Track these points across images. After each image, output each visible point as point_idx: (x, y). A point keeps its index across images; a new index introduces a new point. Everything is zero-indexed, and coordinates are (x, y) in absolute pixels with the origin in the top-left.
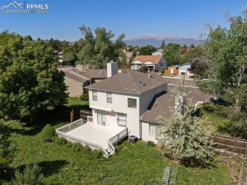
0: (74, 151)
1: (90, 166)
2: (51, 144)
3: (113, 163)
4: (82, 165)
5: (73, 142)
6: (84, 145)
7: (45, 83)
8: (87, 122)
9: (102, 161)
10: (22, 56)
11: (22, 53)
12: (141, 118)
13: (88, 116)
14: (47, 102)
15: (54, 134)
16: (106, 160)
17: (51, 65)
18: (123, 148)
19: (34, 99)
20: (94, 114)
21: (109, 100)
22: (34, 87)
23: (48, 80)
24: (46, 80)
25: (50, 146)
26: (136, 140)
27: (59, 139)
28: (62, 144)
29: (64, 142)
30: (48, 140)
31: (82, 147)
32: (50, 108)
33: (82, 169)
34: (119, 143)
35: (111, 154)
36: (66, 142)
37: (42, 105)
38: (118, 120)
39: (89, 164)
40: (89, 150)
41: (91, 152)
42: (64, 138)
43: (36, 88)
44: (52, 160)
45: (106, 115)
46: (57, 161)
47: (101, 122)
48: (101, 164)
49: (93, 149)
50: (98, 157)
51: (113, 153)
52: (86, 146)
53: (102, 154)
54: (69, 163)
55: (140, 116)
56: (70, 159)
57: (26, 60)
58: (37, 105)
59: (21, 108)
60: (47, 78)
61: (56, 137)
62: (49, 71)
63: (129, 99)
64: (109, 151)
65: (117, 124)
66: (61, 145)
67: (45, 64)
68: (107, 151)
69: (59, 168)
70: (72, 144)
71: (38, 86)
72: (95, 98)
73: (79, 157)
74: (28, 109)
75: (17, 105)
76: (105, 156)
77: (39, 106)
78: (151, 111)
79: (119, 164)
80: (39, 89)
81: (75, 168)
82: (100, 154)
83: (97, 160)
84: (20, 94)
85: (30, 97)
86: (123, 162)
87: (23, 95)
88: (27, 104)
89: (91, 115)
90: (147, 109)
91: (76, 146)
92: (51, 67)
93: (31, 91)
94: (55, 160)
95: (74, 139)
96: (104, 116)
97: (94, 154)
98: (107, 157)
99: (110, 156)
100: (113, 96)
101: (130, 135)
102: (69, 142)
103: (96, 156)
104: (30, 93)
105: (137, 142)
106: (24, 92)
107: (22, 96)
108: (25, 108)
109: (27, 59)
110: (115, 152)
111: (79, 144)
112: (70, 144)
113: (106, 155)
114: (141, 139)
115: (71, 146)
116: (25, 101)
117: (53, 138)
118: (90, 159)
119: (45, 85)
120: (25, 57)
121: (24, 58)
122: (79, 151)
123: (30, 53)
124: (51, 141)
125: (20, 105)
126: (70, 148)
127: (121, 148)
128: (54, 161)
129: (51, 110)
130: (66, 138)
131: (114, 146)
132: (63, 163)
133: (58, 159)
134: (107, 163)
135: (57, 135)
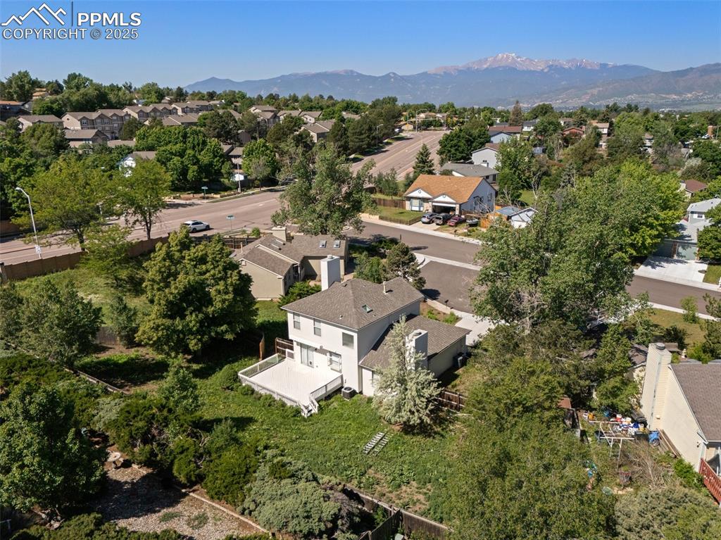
0: (264, 406)
1: (283, 426)
2: (232, 393)
3: (312, 424)
4: (273, 424)
5: (263, 392)
6: (277, 398)
7: (224, 301)
8: (286, 359)
9: (299, 421)
10: (191, 260)
11: (189, 255)
12: (360, 363)
13: (287, 350)
14: (224, 328)
15: (236, 379)
16: (304, 420)
17: (231, 274)
18: (332, 405)
19: (206, 324)
20: (297, 348)
21: (317, 332)
22: (207, 307)
23: (227, 297)
24: (223, 297)
25: (231, 397)
26: (353, 393)
27: (244, 388)
28: (247, 394)
29: (250, 392)
30: (228, 388)
31: (274, 401)
32: (229, 337)
33: (272, 428)
34: (328, 397)
35: (313, 412)
36: (253, 391)
37: (217, 333)
38: (331, 361)
39: (281, 424)
40: (284, 405)
41: (286, 408)
42: (250, 387)
43: (210, 309)
44: (236, 416)
45: (314, 352)
46: (242, 417)
47: (306, 362)
48: (296, 425)
49: (289, 404)
50: (295, 416)
51: (315, 411)
52: (280, 399)
53: (300, 412)
54: (256, 421)
55: (359, 361)
56: (257, 416)
57: (195, 266)
58: (210, 332)
59: (189, 339)
60: (226, 293)
61: (239, 384)
62: (229, 282)
63: (343, 333)
64: (310, 408)
65: (330, 368)
66: (246, 396)
67: (223, 273)
68: (307, 408)
69: (246, 426)
70: (261, 396)
71: (212, 305)
72: (297, 326)
73: (269, 415)
74: (199, 340)
75: (185, 335)
76: (303, 414)
77: (213, 334)
78: (376, 352)
79: (320, 426)
80: (213, 311)
81: (263, 427)
82: (298, 412)
83: (292, 419)
84: (188, 318)
85: (201, 322)
86: (326, 423)
87: (192, 319)
88: (198, 332)
89: (292, 348)
90: (372, 349)
91: (266, 399)
92: (231, 277)
93: (203, 313)
94: (240, 416)
95: (264, 388)
96: (310, 352)
97: (289, 411)
98: (306, 416)
99: (311, 415)
100: (323, 326)
101: (346, 385)
102: (257, 393)
103: (292, 415)
104: (200, 316)
105: (355, 398)
106: (194, 316)
107: (191, 321)
108: (194, 339)
109: (196, 264)
110: (319, 410)
111: (271, 397)
112: (259, 396)
113: (305, 414)
114: (361, 393)
115: (259, 399)
116: (194, 329)
117: (235, 386)
118: (284, 418)
119: (222, 304)
120: (193, 261)
121: (192, 263)
122: (269, 405)
123: (202, 256)
124: (232, 389)
125: (188, 335)
126: (258, 402)
127: (328, 405)
128: (238, 418)
129: (231, 340)
130: (253, 386)
131: (318, 402)
132: (250, 420)
133: (244, 415)
134: (305, 423)
135: (240, 381)
